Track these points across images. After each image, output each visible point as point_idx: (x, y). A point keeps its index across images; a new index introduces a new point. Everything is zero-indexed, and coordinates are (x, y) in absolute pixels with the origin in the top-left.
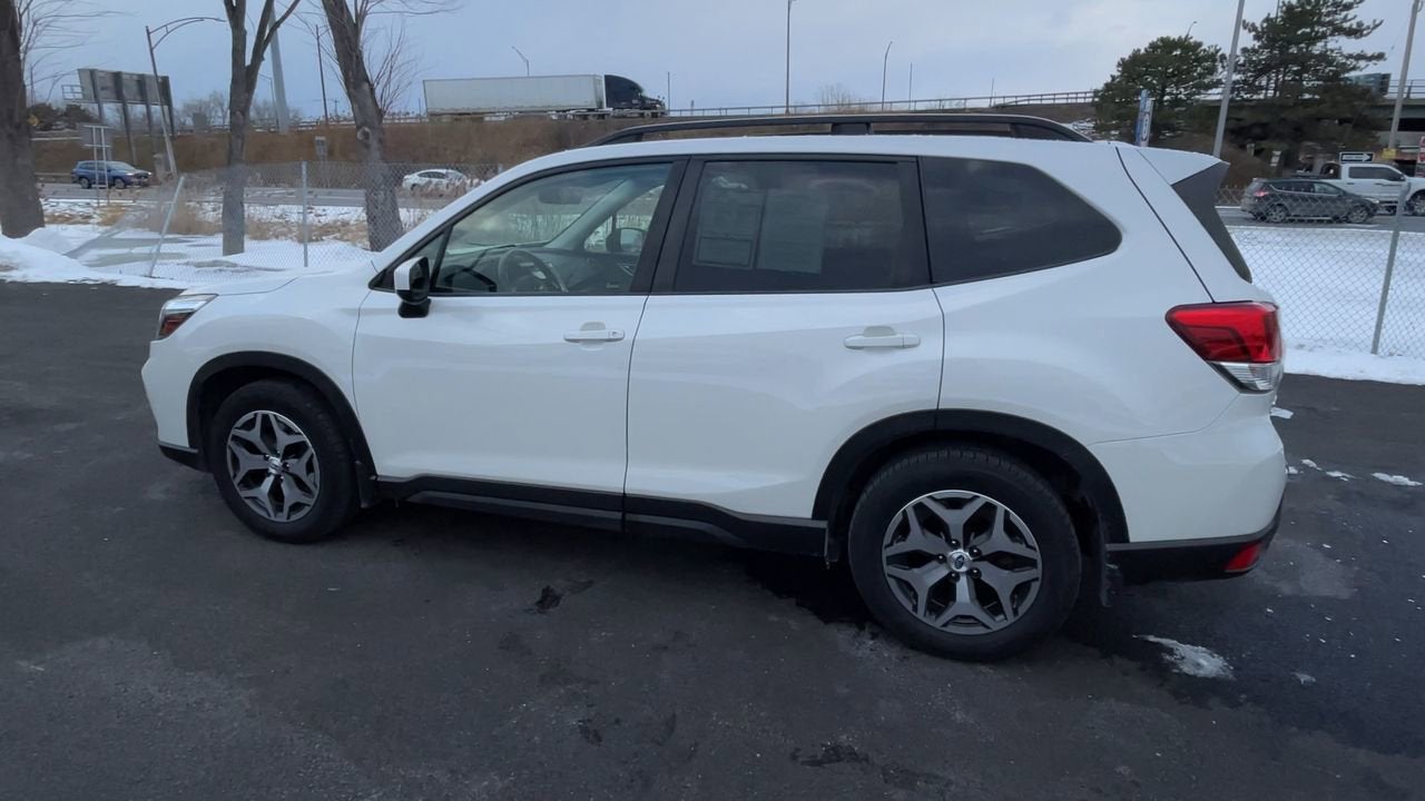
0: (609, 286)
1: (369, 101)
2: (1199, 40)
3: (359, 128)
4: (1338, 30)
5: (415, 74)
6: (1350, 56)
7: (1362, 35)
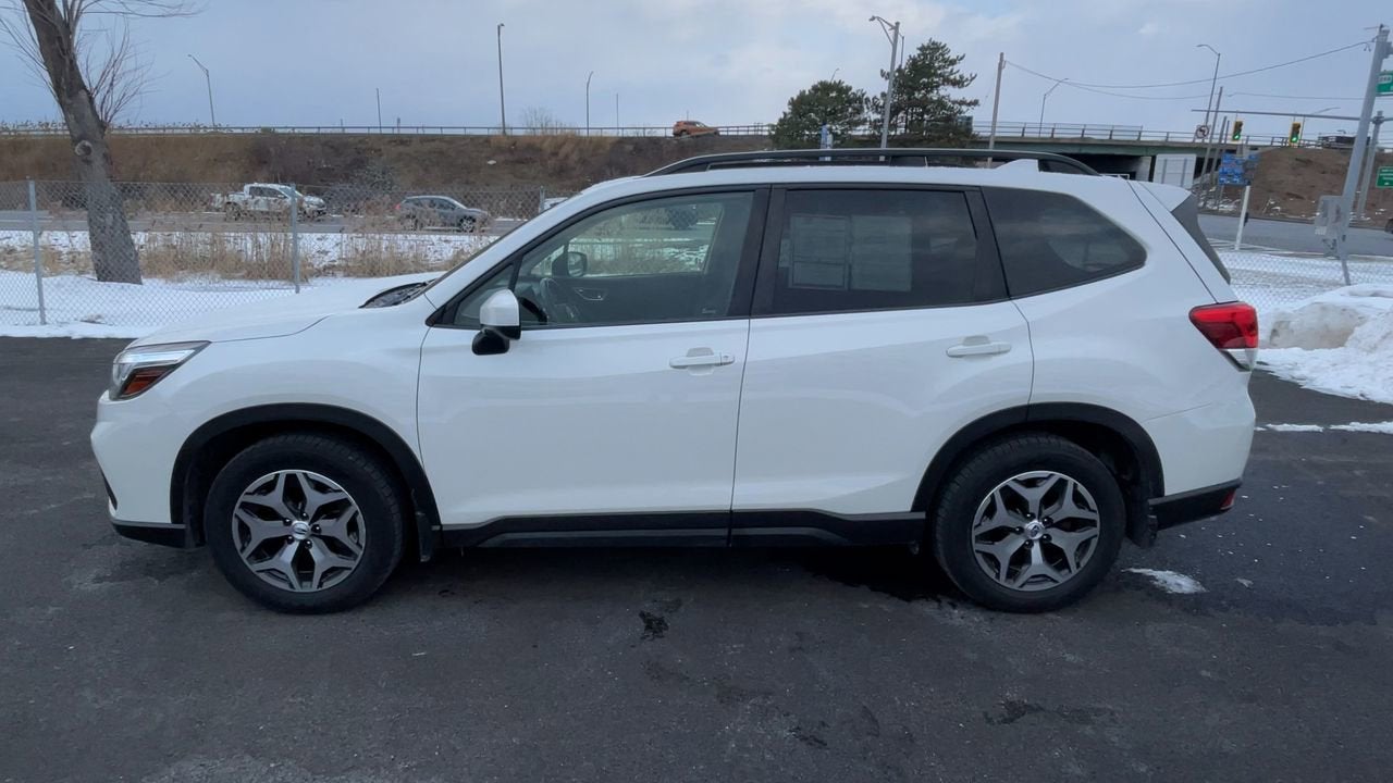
0: (704, 311)
1: (88, 112)
2: (850, 85)
3: (75, 141)
4: (947, 81)
5: (142, 83)
6: (954, 102)
7: (963, 86)
